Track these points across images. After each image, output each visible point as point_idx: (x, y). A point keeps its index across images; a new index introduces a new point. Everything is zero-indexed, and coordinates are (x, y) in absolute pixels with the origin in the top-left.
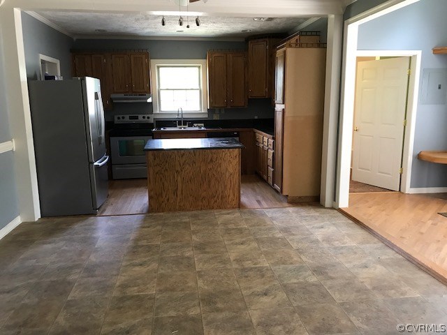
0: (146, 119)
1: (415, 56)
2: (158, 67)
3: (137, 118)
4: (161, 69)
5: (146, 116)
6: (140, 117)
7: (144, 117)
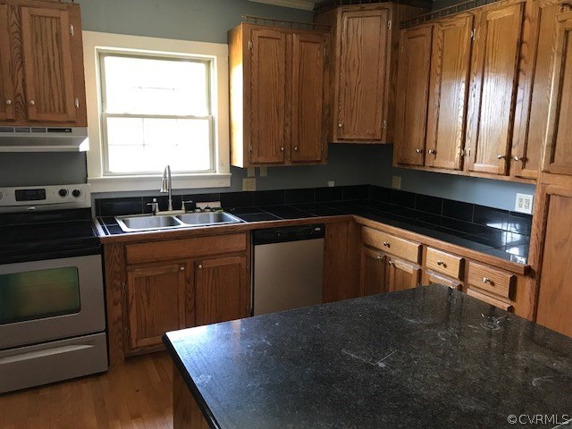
0: (69, 197)
2: (101, 55)
3: (41, 195)
4: (107, 60)
5: (70, 188)
6: (52, 194)
7: (63, 193)
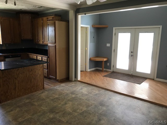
1: (88, 27)
